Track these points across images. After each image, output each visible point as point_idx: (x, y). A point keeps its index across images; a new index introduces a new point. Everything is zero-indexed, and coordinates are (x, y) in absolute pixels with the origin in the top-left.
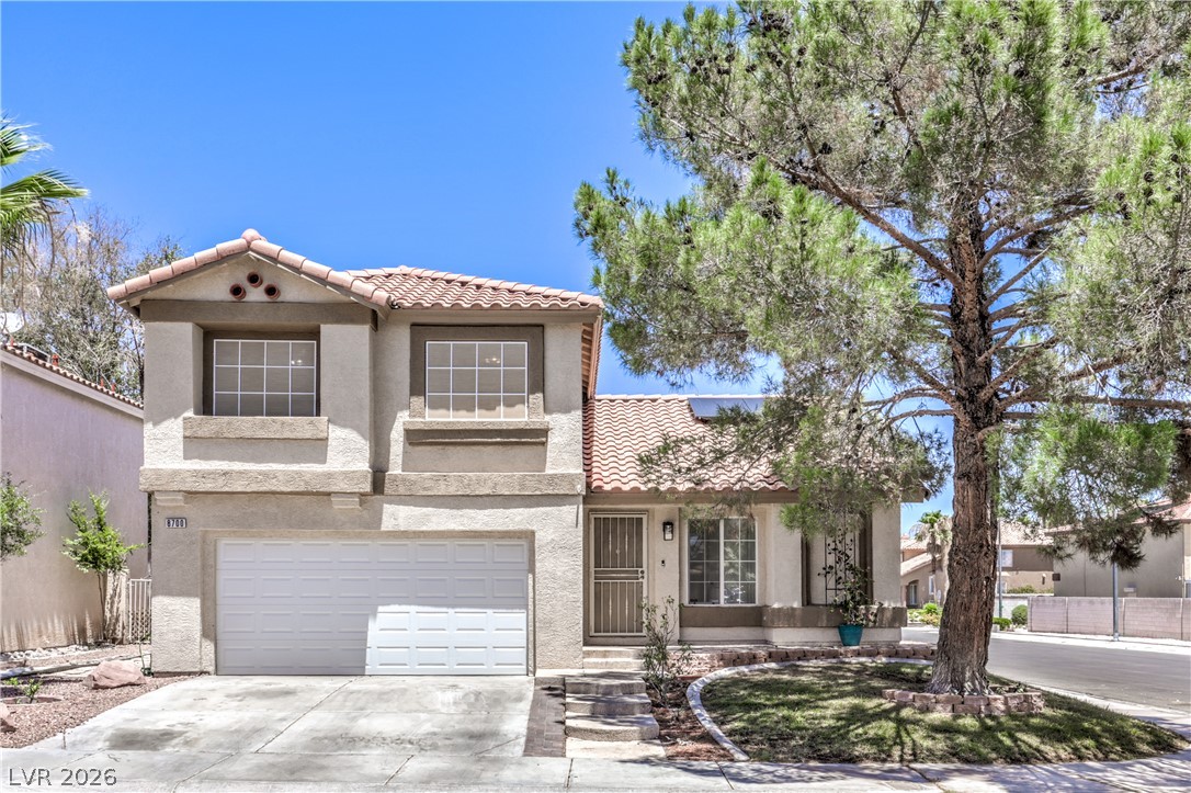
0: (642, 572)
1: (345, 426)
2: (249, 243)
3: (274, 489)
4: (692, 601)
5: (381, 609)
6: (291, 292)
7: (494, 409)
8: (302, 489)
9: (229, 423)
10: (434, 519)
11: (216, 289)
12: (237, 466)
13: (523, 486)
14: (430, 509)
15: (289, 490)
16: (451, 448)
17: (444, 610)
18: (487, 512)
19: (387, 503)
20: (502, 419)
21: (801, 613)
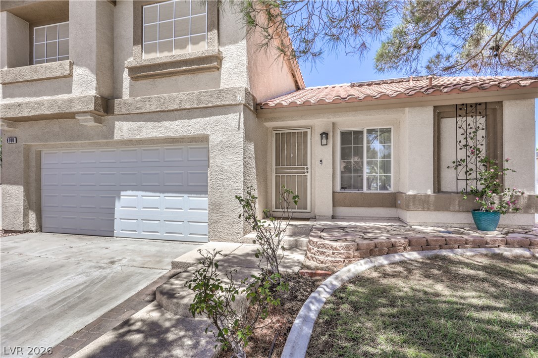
0: (307, 169)
1: (81, 66)
4: (343, 188)
5: (122, 193)
7: (185, 46)
13: (199, 102)
14: (141, 123)
18: (177, 122)
19: (118, 121)
20: (190, 52)
21: (432, 199)
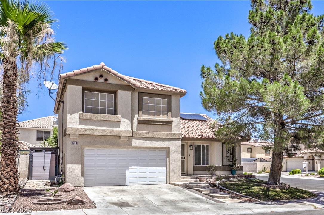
0: (184, 157)
1: (125, 118)
2: (103, 66)
3: (106, 134)
4: (195, 164)
5: (130, 167)
6: (111, 81)
7: (159, 116)
8: (114, 135)
9: (93, 116)
10: (145, 144)
11: (90, 78)
12: (95, 128)
13: (167, 136)
14: (144, 141)
15: (110, 135)
16: (149, 125)
17: (146, 167)
18: (158, 142)
19: (134, 139)
20: (161, 118)
21: (222, 167)
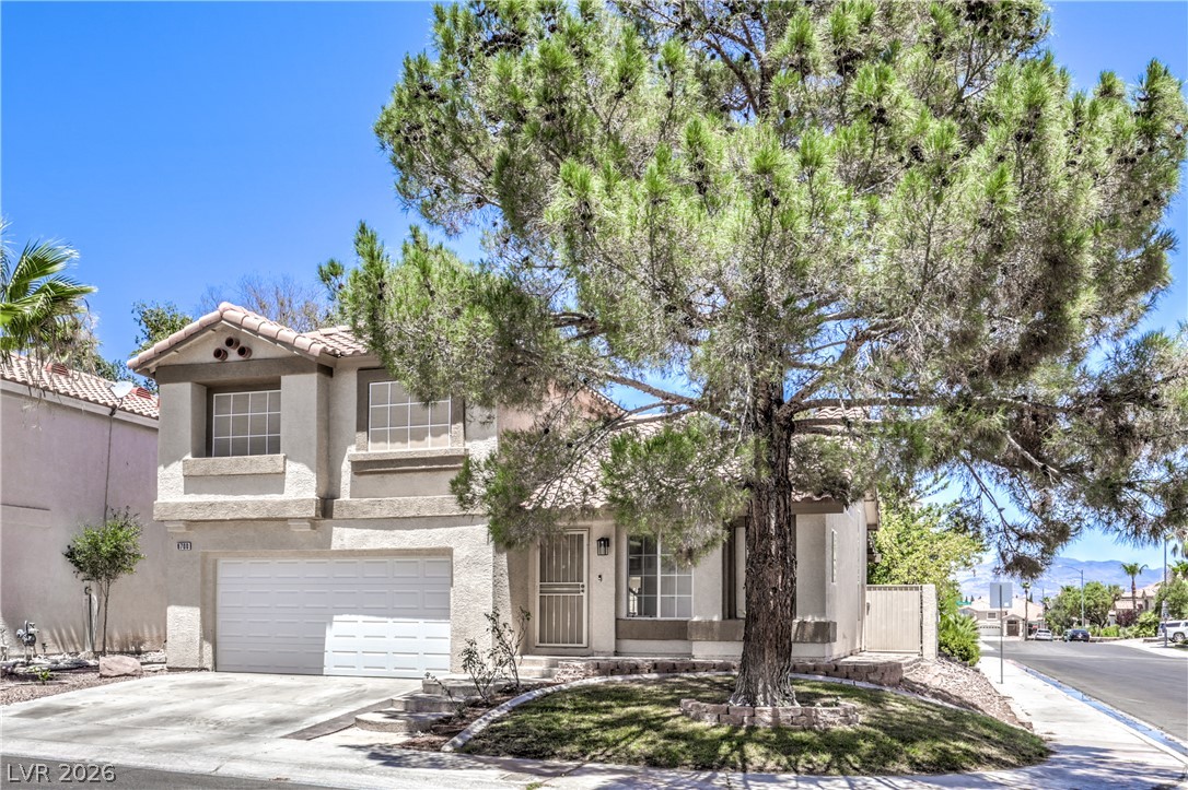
0: (583, 586)
1: (297, 461)
2: (222, 314)
3: (245, 516)
5: (336, 618)
6: (260, 352)
7: (423, 439)
8: (265, 516)
9: (214, 463)
10: (371, 539)
11: (204, 354)
12: (221, 498)
13: (441, 509)
14: (369, 530)
15: (255, 517)
16: (388, 476)
17: (384, 619)
18: (414, 532)
19: (338, 526)
20: (430, 448)
